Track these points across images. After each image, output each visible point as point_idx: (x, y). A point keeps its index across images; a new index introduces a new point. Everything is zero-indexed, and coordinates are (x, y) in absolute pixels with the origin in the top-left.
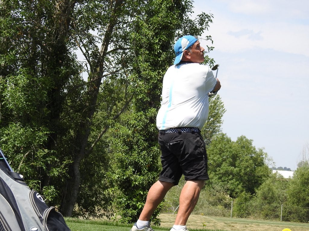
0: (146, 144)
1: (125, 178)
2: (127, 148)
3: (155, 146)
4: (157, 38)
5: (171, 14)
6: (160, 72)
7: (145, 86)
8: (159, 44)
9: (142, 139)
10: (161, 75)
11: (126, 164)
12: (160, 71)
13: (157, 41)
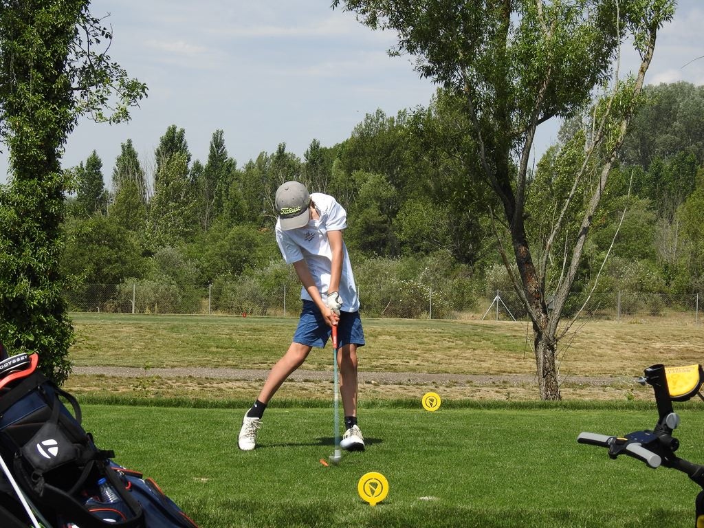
0: (43, 235)
1: (14, 296)
2: (10, 243)
3: (56, 237)
4: (48, 48)
5: (70, 8)
6: (55, 108)
7: (36, 135)
8: (52, 61)
9: (37, 227)
10: (57, 114)
11: (13, 270)
12: (55, 106)
13: (49, 55)
